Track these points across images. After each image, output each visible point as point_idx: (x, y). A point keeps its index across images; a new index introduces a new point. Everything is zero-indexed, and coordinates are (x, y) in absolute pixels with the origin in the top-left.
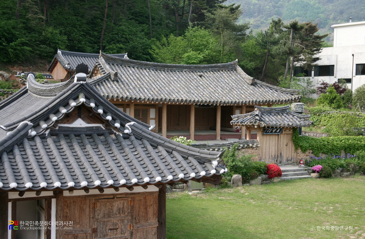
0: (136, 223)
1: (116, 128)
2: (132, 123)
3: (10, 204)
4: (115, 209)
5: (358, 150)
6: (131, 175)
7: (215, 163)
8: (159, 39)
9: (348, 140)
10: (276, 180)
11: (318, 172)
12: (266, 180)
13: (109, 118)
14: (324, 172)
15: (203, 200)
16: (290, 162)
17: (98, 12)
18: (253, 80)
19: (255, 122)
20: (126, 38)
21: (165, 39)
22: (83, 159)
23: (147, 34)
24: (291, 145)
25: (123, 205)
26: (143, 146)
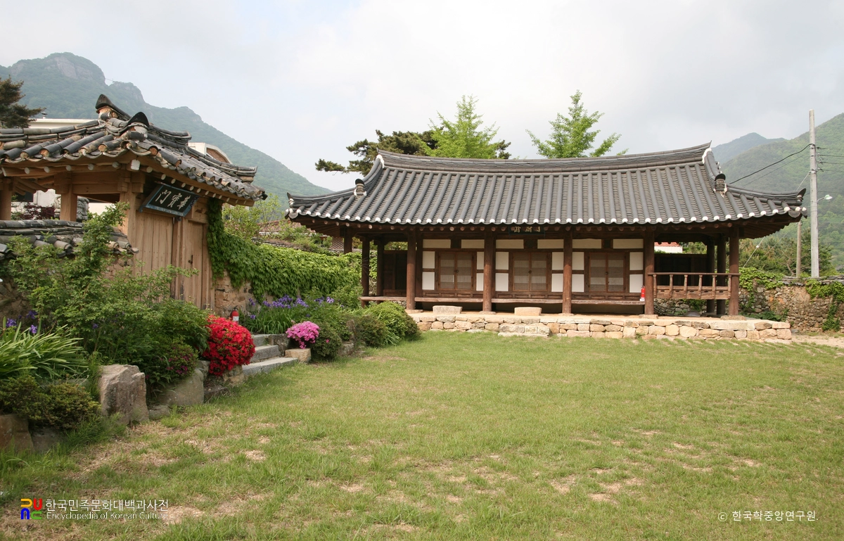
11: (308, 344)
14: (327, 341)
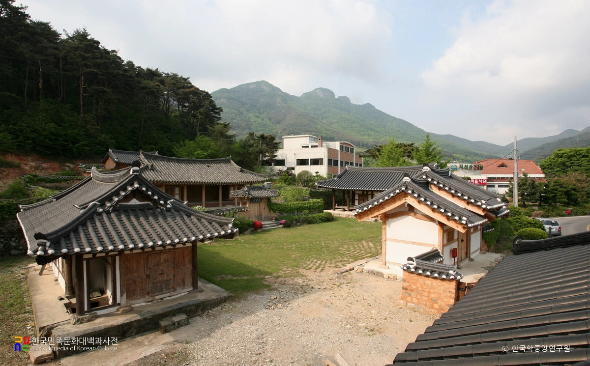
0: (177, 269)
1: (161, 204)
2: (172, 200)
3: (85, 262)
4: (162, 260)
5: (304, 210)
6: (174, 237)
7: (230, 225)
8: (178, 143)
9: (299, 204)
10: (259, 230)
11: (283, 224)
12: (253, 231)
13: (156, 197)
14: (286, 224)
15: (216, 246)
16: (267, 219)
17: (137, 125)
18: (241, 169)
19: (246, 195)
20: (156, 142)
21: (182, 142)
22: (139, 227)
23: (170, 139)
24: (267, 208)
25: (168, 257)
26: (180, 216)
